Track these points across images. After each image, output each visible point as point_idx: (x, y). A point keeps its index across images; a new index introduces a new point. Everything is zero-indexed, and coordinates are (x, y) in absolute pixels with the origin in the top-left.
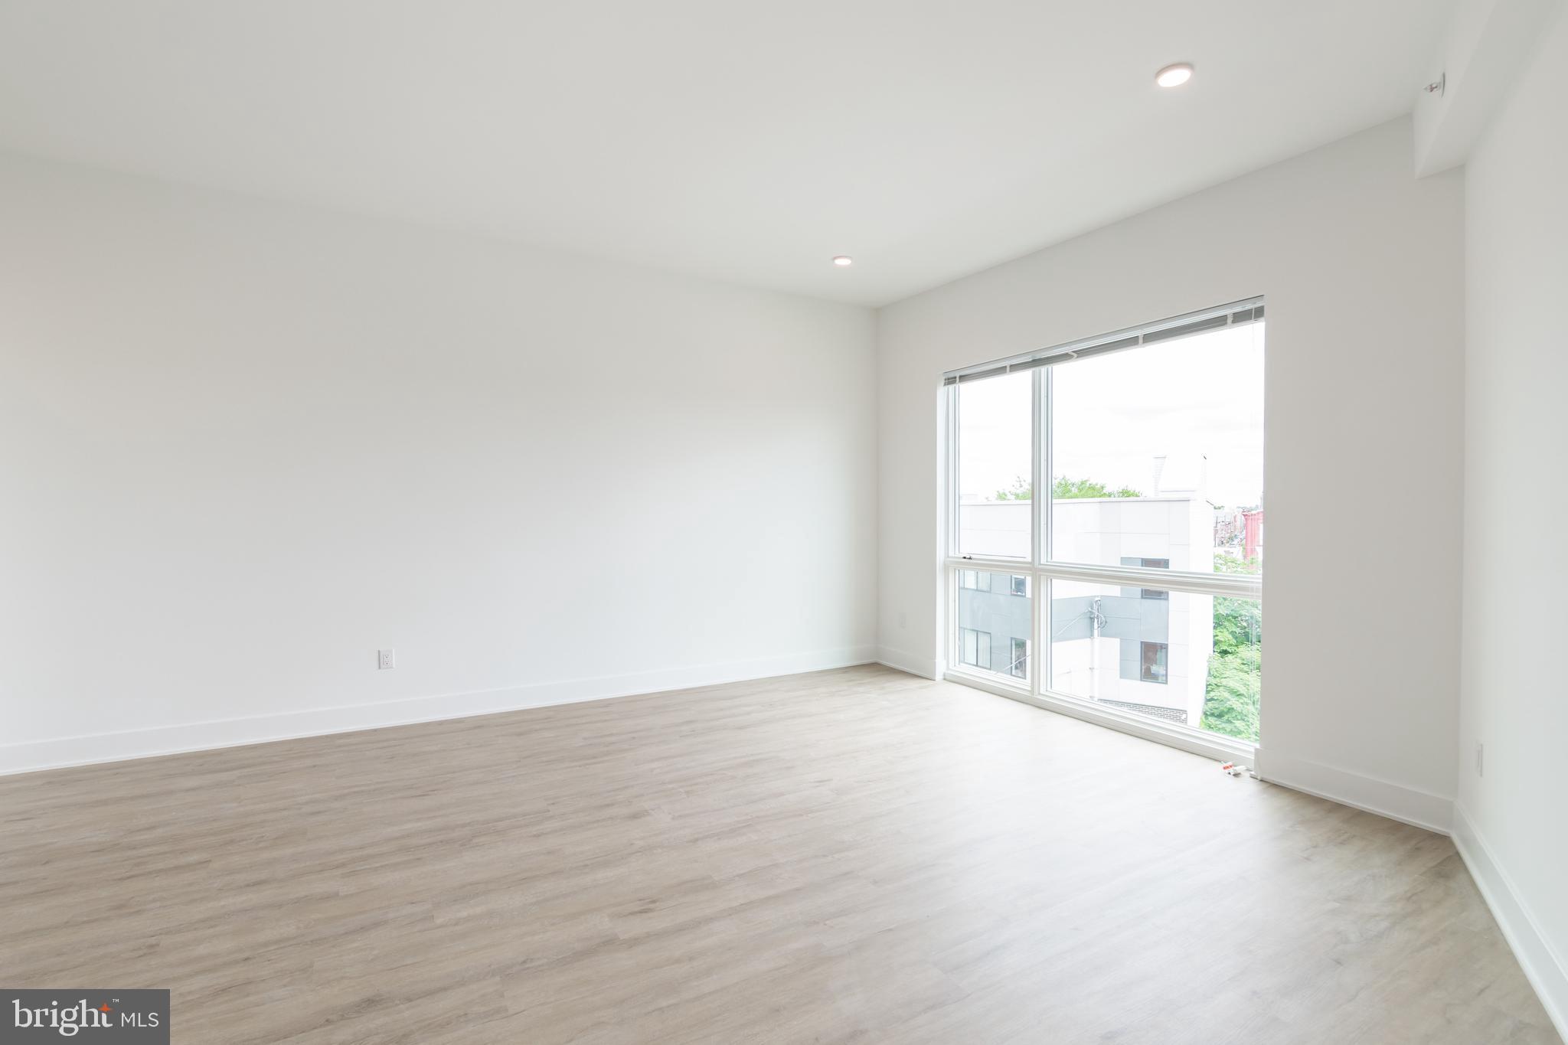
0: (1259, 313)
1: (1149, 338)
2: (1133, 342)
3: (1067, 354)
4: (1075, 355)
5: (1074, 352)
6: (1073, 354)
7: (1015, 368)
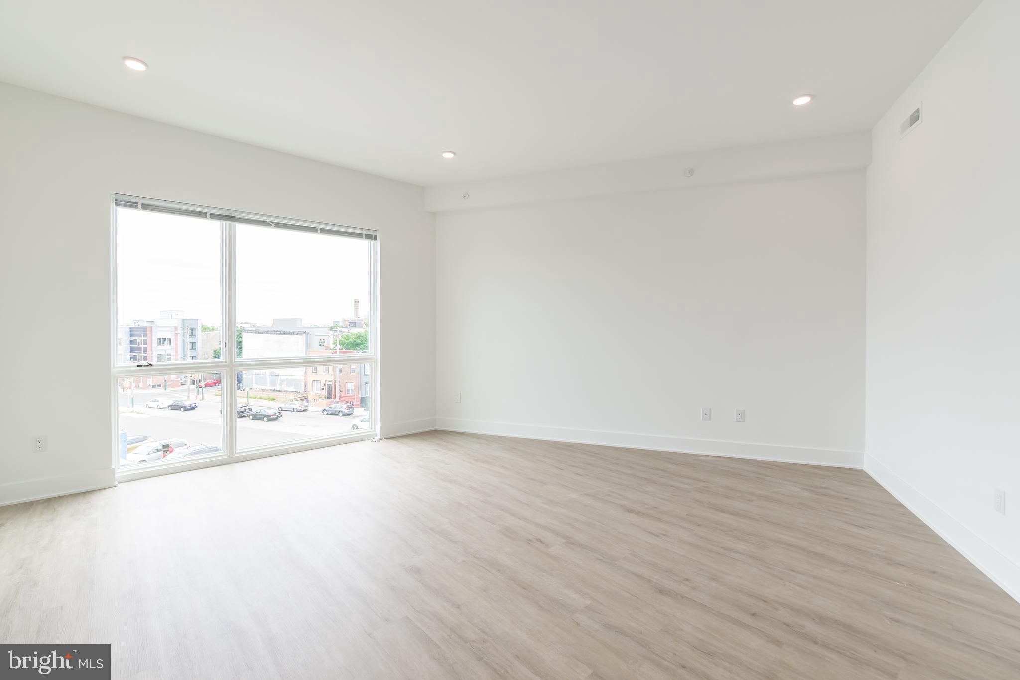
0: (373, 237)
1: (323, 231)
2: (314, 230)
3: (267, 222)
4: (273, 225)
5: (273, 222)
6: (271, 223)
7: (214, 216)
